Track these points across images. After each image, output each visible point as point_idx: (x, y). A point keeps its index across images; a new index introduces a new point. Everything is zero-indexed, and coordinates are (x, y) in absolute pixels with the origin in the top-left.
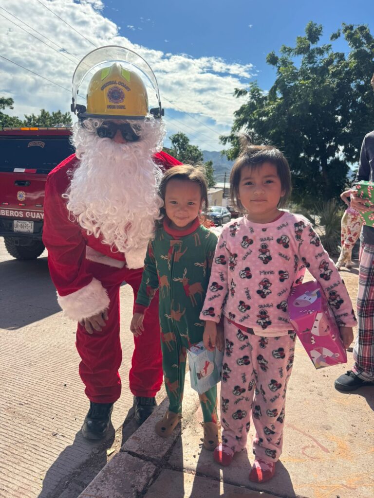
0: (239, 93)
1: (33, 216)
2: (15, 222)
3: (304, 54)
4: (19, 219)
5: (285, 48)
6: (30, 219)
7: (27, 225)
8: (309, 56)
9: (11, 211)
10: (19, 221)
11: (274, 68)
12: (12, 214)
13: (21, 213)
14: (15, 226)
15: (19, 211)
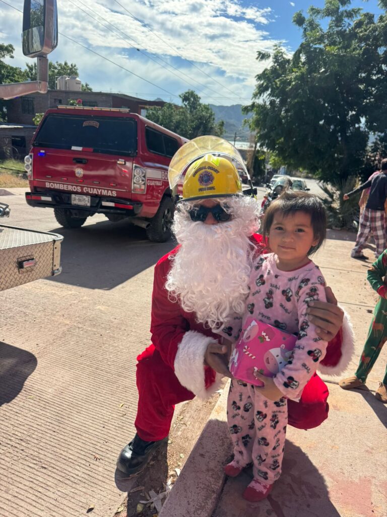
0: (263, 56)
1: (91, 191)
2: (73, 196)
3: (332, 16)
4: (76, 193)
5: (312, 9)
6: (87, 194)
7: (84, 199)
8: (337, 18)
9: (69, 186)
10: (77, 195)
11: (300, 29)
12: (70, 188)
13: (79, 188)
14: (72, 199)
15: (77, 186)
